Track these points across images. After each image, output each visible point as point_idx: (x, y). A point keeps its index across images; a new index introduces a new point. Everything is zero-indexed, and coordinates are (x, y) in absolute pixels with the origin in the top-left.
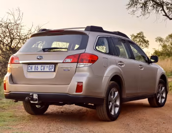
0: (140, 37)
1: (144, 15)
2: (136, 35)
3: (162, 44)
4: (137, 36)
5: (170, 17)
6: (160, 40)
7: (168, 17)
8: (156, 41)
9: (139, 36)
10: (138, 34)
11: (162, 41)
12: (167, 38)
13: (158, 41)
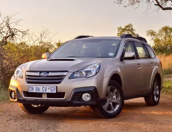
0: (128, 30)
1: (132, 4)
2: (124, 27)
3: (154, 38)
4: (125, 29)
5: (163, 6)
6: (152, 33)
7: (161, 6)
8: (148, 35)
9: (127, 28)
10: (127, 27)
11: (154, 35)
12: (160, 31)
13: (150, 35)
